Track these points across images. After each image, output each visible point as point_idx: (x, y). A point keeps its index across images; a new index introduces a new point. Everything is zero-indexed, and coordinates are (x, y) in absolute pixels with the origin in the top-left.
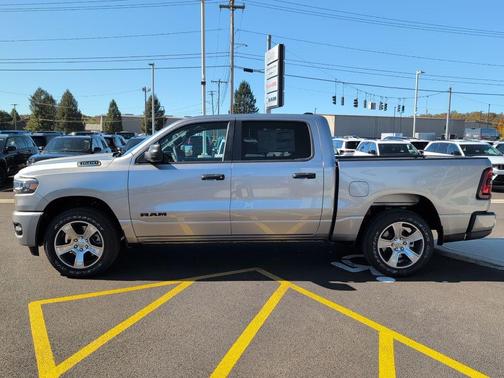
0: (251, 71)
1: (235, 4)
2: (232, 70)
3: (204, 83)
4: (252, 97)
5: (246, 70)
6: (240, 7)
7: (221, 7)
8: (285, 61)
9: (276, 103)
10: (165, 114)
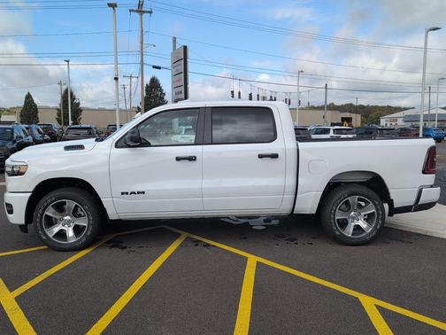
0: (159, 68)
1: (144, 9)
2: (142, 66)
3: (116, 79)
4: (161, 90)
5: (154, 67)
6: (146, 12)
7: (131, 11)
8: (188, 60)
9: (183, 96)
10: (81, 106)
